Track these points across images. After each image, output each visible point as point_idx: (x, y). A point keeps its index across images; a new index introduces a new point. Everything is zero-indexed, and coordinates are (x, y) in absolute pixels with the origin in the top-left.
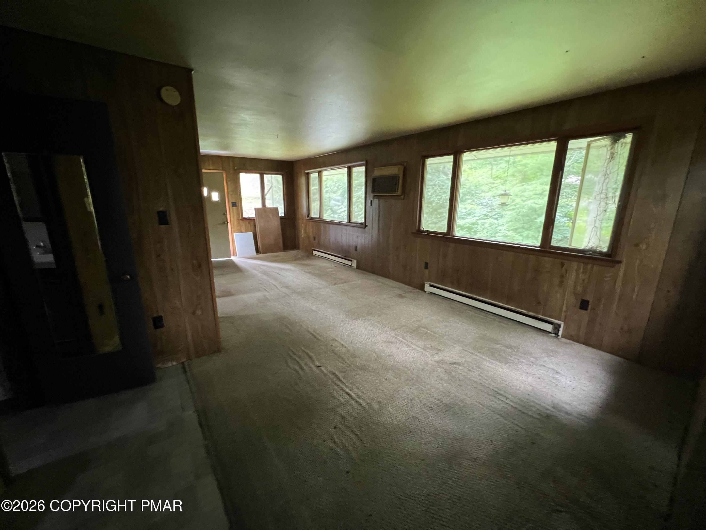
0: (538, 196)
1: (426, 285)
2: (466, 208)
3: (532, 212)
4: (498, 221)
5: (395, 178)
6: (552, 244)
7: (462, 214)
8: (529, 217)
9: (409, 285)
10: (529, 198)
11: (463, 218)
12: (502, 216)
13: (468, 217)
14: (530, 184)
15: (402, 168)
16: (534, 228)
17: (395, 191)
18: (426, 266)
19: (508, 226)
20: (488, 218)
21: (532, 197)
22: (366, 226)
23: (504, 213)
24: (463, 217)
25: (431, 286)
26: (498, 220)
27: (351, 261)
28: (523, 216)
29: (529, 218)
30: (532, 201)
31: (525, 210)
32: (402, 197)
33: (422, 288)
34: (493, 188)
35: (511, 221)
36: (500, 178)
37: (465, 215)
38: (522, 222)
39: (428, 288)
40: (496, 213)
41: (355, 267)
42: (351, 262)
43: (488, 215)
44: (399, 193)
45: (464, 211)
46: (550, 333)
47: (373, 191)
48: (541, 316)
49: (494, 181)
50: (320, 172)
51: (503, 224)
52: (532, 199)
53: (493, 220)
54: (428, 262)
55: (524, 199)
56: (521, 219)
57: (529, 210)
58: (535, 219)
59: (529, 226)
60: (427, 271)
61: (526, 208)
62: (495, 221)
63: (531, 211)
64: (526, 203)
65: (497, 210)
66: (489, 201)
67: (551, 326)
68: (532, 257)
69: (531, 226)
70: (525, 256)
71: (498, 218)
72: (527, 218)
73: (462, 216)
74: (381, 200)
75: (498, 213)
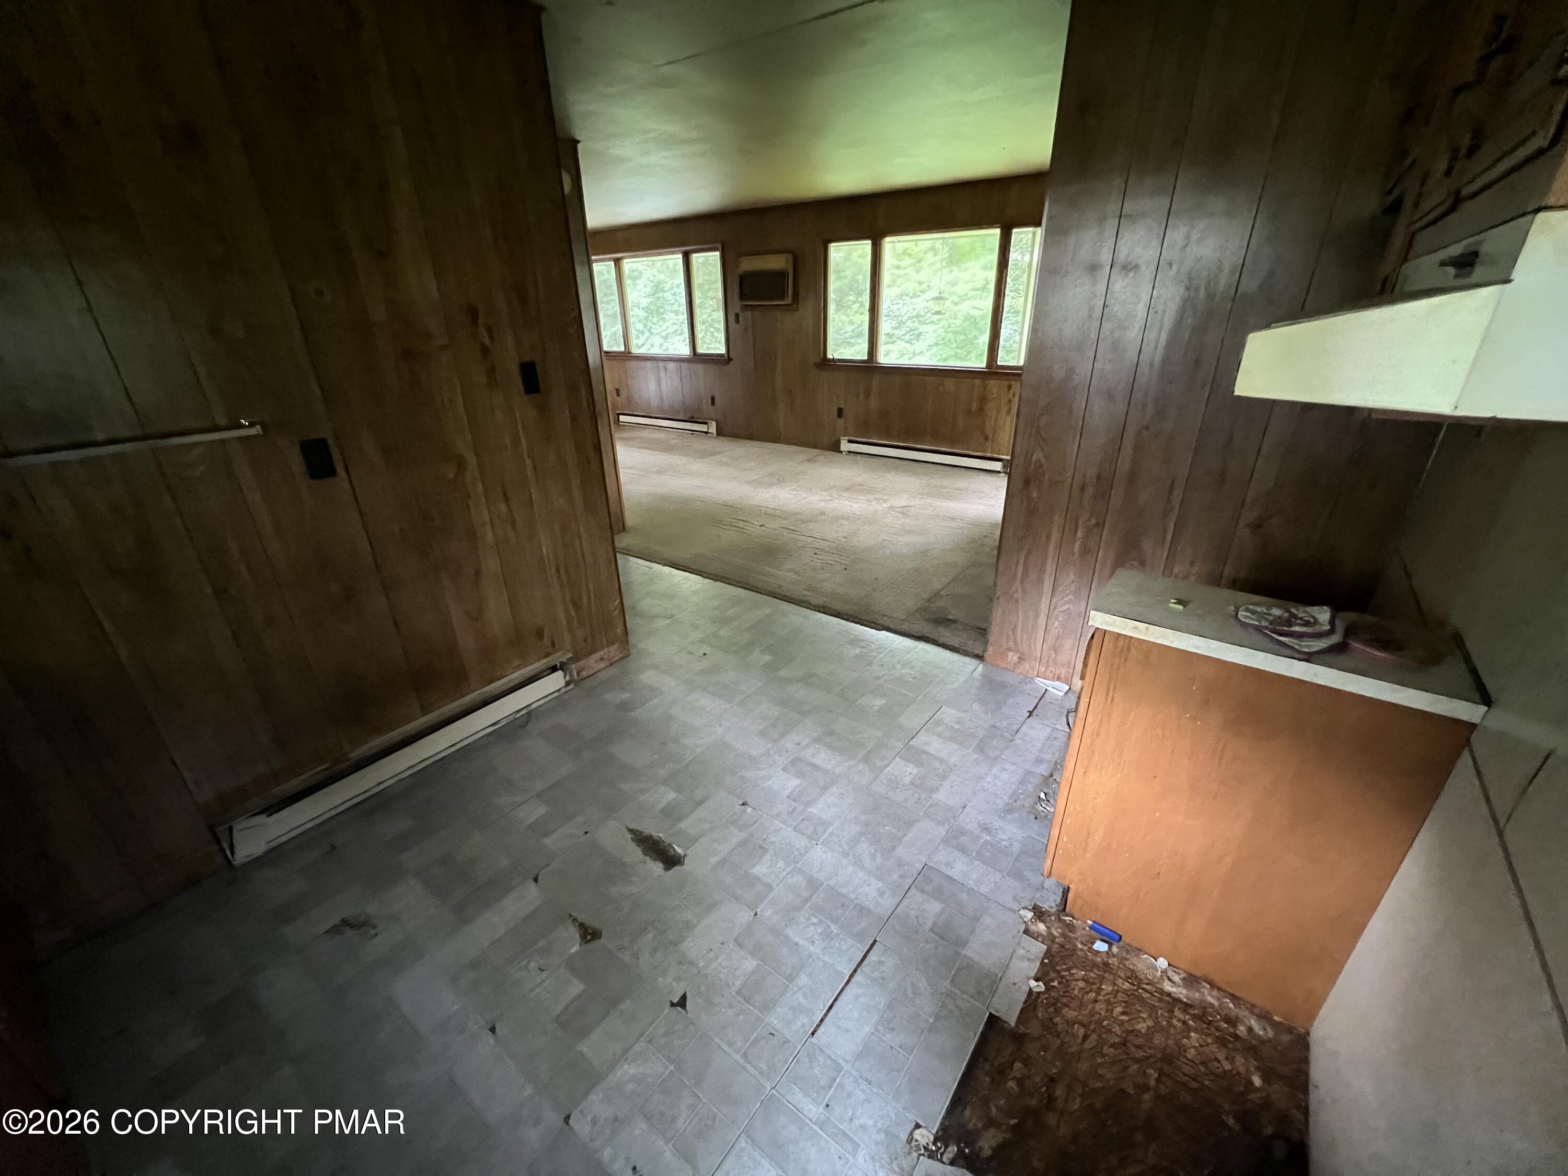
0: (980, 293)
1: (842, 441)
2: (851, 323)
3: (970, 324)
4: (914, 346)
5: (782, 274)
6: (999, 363)
7: (847, 335)
8: (966, 335)
9: (815, 447)
10: (964, 298)
11: (849, 343)
12: (920, 334)
13: (858, 341)
14: (963, 268)
15: (790, 257)
16: (973, 355)
17: (782, 296)
18: (840, 413)
19: (932, 355)
20: (896, 341)
21: (968, 296)
22: (730, 359)
23: (922, 329)
24: (848, 340)
25: (850, 441)
26: (912, 344)
27: (706, 423)
28: (955, 333)
29: (965, 337)
30: (969, 303)
31: (958, 322)
32: (795, 306)
33: (836, 448)
34: (899, 277)
35: (937, 344)
36: (910, 255)
37: (852, 337)
38: (954, 345)
39: (845, 446)
40: (908, 329)
41: (715, 432)
42: (706, 426)
43: (893, 334)
44: (789, 300)
45: (850, 328)
46: (999, 472)
47: (742, 297)
48: (989, 455)
49: (899, 263)
50: (617, 262)
51: (921, 352)
52: (969, 299)
53: (904, 344)
54: (842, 406)
55: (956, 299)
56: (953, 339)
57: (964, 321)
58: (976, 338)
59: (966, 353)
60: (842, 420)
61: (961, 318)
62: (908, 346)
63: (968, 323)
64: (959, 307)
65: (909, 324)
66: (893, 305)
67: (1000, 464)
68: (977, 382)
69: (969, 352)
70: (969, 381)
71: (912, 339)
72: (962, 337)
73: (846, 338)
74: (756, 313)
75: (911, 330)
